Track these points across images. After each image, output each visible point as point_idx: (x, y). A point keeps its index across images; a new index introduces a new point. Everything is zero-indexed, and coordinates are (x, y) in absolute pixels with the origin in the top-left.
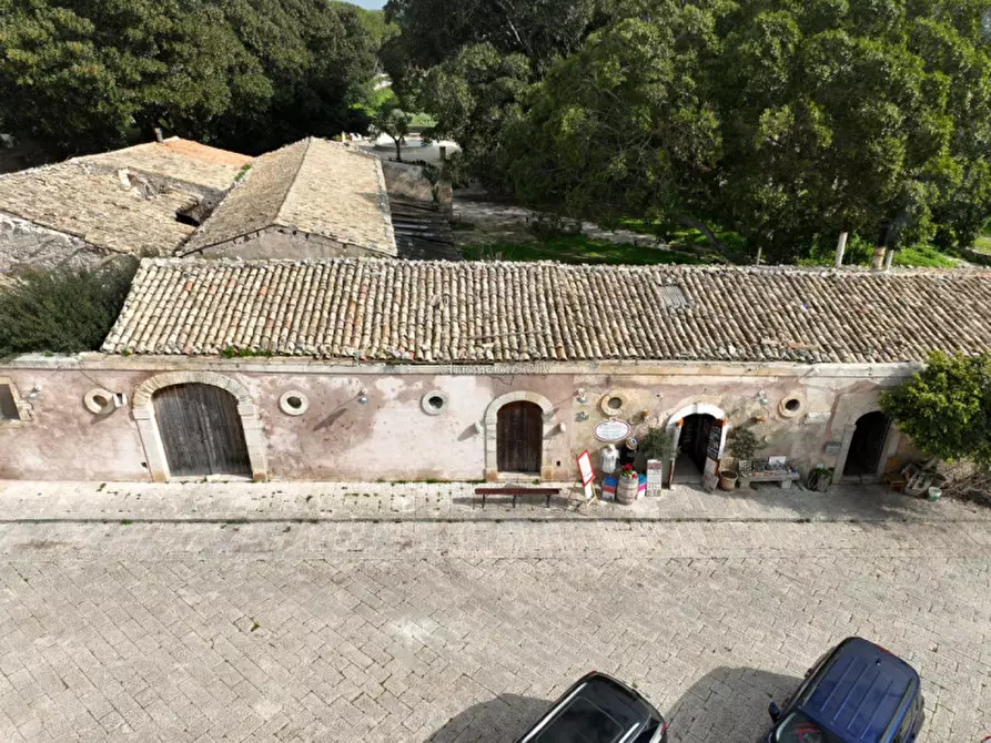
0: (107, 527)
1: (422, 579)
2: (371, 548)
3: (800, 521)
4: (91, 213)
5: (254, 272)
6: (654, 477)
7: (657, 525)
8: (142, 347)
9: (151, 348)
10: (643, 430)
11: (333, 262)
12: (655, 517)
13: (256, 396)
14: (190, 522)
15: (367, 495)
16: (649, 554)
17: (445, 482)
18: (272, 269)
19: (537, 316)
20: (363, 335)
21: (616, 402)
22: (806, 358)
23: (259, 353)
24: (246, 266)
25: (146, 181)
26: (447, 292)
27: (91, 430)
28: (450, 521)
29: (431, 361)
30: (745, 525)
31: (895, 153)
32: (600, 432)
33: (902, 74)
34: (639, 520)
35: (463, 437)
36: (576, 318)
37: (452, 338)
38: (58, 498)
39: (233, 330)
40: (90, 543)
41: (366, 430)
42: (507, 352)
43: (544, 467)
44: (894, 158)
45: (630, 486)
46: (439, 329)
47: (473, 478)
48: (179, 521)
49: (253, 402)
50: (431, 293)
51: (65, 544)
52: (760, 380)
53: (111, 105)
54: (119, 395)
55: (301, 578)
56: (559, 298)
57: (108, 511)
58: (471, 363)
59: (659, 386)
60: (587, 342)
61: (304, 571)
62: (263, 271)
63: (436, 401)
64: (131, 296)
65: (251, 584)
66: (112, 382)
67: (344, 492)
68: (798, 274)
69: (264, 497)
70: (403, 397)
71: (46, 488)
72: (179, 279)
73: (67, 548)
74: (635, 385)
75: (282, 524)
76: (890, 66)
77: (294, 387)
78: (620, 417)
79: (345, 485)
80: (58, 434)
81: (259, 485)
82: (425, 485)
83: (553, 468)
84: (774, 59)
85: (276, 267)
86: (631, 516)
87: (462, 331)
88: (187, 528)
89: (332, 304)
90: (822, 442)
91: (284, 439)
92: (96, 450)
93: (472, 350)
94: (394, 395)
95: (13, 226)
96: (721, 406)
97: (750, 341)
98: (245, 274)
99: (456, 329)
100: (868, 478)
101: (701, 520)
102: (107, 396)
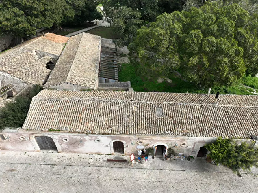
0: (26, 165)
1: (92, 185)
2: (82, 175)
3: (183, 171)
4: (25, 69)
5: (59, 102)
6: (150, 157)
7: (149, 170)
8: (31, 128)
9: (33, 128)
10: (148, 147)
11: (77, 100)
12: (148, 168)
13: (57, 138)
14: (44, 165)
15: (83, 158)
16: (145, 179)
17: (102, 154)
18: (62, 101)
19: (124, 119)
20: (81, 125)
21: (141, 142)
22: (188, 135)
23: (57, 130)
24: (56, 100)
25: (40, 53)
26: (103, 110)
27: (22, 143)
28: (101, 167)
29: (96, 133)
30: (169, 171)
31: (225, 70)
32: (137, 147)
33: (228, 51)
34: (145, 169)
35: (105, 147)
36: (133, 119)
37: (102, 126)
38: (16, 156)
39: (52, 122)
40: (22, 170)
41: (83, 145)
42: (115, 131)
43: (125, 153)
44: (225, 71)
45: (143, 161)
46: (100, 123)
47: (108, 154)
48: (41, 164)
49: (57, 139)
50: (99, 111)
51: (17, 170)
52: (176, 140)
53: (30, 32)
54: (27, 137)
55: (66, 183)
56: (130, 114)
57: (26, 161)
58: (106, 134)
59: (151, 140)
60: (134, 128)
61: (67, 181)
62: (60, 102)
63: (99, 141)
64: (29, 110)
65: (55, 185)
66: (25, 135)
67: (78, 157)
68: (193, 105)
69: (60, 158)
70: (90, 140)
71: (13, 153)
72: (41, 105)
73: (17, 171)
74: (145, 139)
75: (63, 166)
76: (226, 49)
77: (65, 137)
78: (142, 145)
79: (79, 154)
80: (15, 143)
81: (60, 153)
82: (97, 155)
83: (127, 153)
84: (195, 44)
85: (64, 101)
86: (143, 168)
87: (105, 123)
88: (43, 166)
89: (75, 114)
90: (192, 151)
91: (64, 146)
92: (23, 146)
93: (106, 130)
94: (88, 139)
95: (6, 76)
96: (166, 144)
97: (175, 129)
98: (56, 103)
99: (104, 123)
100: (203, 158)
101: (159, 169)
102: (24, 137)
